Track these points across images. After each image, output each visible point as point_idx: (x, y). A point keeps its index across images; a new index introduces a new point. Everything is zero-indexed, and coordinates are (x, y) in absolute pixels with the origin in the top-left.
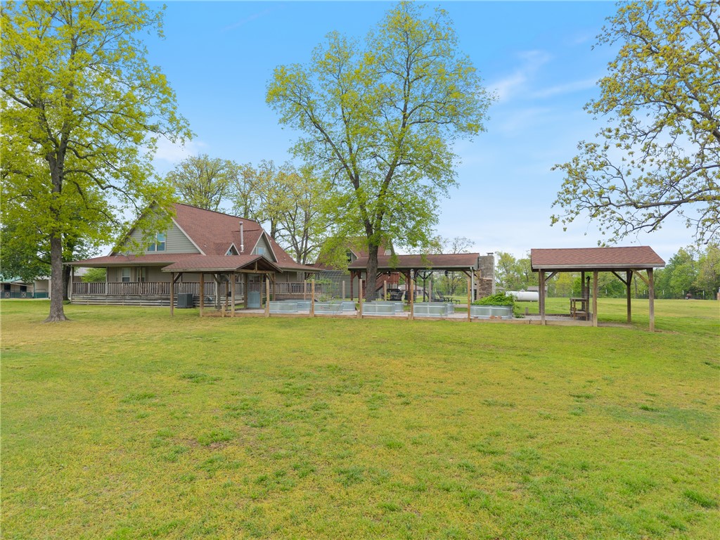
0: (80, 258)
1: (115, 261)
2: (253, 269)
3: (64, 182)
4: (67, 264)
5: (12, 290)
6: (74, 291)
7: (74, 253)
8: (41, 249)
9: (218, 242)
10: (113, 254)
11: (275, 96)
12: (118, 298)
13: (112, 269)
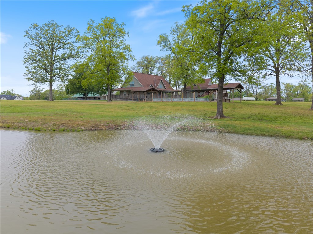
0: (114, 89)
1: (122, 89)
2: (151, 90)
3: (110, 72)
4: (111, 90)
5: (96, 99)
6: (113, 98)
7: (112, 87)
8: (104, 86)
9: (148, 83)
10: (121, 88)
11: (159, 43)
12: (123, 99)
13: (121, 91)
